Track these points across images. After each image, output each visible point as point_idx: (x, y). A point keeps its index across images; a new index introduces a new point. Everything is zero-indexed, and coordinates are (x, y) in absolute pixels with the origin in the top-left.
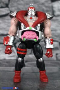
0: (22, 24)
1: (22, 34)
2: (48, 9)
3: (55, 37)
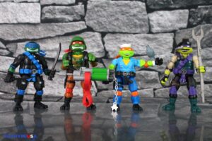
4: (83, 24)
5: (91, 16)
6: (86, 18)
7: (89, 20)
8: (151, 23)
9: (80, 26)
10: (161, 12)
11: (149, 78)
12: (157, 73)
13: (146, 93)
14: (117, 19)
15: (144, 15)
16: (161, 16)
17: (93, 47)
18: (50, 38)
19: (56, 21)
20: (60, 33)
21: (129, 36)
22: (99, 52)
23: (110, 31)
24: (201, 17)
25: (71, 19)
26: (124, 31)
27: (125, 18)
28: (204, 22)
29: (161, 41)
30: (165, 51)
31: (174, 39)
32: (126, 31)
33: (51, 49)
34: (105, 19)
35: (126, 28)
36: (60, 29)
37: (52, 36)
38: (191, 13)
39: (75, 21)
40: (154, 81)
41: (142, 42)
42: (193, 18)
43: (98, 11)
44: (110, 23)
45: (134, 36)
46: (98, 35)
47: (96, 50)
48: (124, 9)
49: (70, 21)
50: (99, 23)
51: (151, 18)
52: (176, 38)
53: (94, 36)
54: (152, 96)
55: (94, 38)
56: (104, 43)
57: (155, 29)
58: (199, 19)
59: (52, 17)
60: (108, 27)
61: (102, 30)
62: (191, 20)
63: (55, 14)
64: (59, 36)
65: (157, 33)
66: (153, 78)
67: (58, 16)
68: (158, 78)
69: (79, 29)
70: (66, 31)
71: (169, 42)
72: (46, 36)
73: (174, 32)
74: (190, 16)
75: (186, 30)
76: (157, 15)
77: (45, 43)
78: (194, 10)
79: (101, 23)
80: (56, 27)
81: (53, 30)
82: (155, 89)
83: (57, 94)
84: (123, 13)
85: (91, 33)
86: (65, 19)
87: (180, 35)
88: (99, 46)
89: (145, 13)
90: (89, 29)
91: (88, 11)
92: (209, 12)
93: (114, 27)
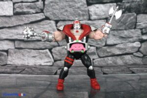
0: (70, 38)
1: (70, 47)
2: (84, 13)
3: (92, 42)
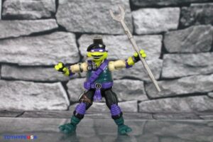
4: (53, 23)
5: (63, 13)
6: (57, 16)
7: (61, 17)
8: (136, 22)
9: (50, 24)
10: (148, 10)
11: (132, 89)
12: (142, 82)
13: (129, 106)
14: (95, 17)
15: (128, 13)
16: (148, 14)
17: (65, 50)
18: (13, 38)
19: (20, 17)
20: (24, 33)
21: (109, 37)
22: (72, 56)
23: (86, 31)
24: (194, 16)
25: (38, 15)
26: (103, 32)
27: (105, 16)
28: (197, 23)
29: (146, 44)
30: (152, 56)
31: (163, 42)
32: (106, 31)
33: (13, 51)
34: (79, 17)
35: (105, 29)
36: (26, 28)
37: (15, 36)
38: (183, 12)
39: (44, 18)
40: (139, 92)
41: (124, 45)
42: (185, 18)
43: (72, 7)
44: (86, 21)
45: (115, 38)
46: (71, 37)
47: (69, 54)
48: (103, 5)
49: (38, 19)
50: (73, 22)
51: (135, 17)
52: (165, 41)
53: (66, 37)
54: (136, 110)
55: (66, 40)
56: (78, 46)
57: (141, 30)
58: (192, 19)
59: (15, 13)
60: (83, 27)
61: (76, 30)
62: (183, 20)
63: (19, 9)
64: (23, 36)
65: (143, 35)
66: (137, 88)
67: (23, 12)
68: (143, 89)
69: (48, 28)
70: (32, 31)
71: (157, 46)
72: (8, 36)
73: (163, 33)
74: (181, 16)
75: (176, 32)
76: (143, 13)
77: (6, 44)
78: (185, 8)
79: (75, 21)
80: (20, 26)
81: (16, 29)
82: (139, 102)
83: (19, 107)
84: (102, 10)
85: (63, 34)
86: (31, 15)
87: (169, 37)
88: (72, 50)
89: (129, 10)
90: (61, 28)
91: (60, 7)
92: (204, 11)
93: (92, 27)
